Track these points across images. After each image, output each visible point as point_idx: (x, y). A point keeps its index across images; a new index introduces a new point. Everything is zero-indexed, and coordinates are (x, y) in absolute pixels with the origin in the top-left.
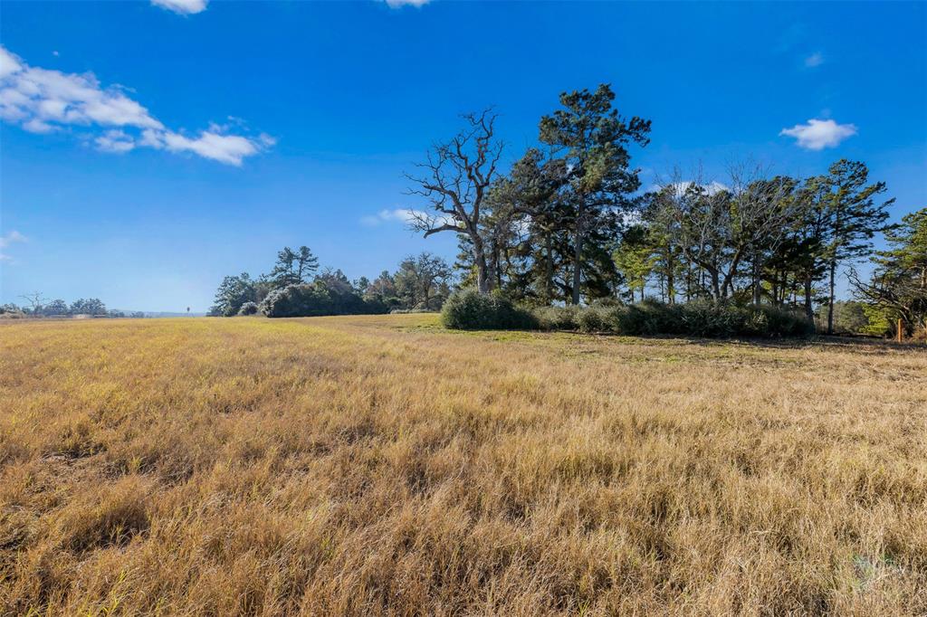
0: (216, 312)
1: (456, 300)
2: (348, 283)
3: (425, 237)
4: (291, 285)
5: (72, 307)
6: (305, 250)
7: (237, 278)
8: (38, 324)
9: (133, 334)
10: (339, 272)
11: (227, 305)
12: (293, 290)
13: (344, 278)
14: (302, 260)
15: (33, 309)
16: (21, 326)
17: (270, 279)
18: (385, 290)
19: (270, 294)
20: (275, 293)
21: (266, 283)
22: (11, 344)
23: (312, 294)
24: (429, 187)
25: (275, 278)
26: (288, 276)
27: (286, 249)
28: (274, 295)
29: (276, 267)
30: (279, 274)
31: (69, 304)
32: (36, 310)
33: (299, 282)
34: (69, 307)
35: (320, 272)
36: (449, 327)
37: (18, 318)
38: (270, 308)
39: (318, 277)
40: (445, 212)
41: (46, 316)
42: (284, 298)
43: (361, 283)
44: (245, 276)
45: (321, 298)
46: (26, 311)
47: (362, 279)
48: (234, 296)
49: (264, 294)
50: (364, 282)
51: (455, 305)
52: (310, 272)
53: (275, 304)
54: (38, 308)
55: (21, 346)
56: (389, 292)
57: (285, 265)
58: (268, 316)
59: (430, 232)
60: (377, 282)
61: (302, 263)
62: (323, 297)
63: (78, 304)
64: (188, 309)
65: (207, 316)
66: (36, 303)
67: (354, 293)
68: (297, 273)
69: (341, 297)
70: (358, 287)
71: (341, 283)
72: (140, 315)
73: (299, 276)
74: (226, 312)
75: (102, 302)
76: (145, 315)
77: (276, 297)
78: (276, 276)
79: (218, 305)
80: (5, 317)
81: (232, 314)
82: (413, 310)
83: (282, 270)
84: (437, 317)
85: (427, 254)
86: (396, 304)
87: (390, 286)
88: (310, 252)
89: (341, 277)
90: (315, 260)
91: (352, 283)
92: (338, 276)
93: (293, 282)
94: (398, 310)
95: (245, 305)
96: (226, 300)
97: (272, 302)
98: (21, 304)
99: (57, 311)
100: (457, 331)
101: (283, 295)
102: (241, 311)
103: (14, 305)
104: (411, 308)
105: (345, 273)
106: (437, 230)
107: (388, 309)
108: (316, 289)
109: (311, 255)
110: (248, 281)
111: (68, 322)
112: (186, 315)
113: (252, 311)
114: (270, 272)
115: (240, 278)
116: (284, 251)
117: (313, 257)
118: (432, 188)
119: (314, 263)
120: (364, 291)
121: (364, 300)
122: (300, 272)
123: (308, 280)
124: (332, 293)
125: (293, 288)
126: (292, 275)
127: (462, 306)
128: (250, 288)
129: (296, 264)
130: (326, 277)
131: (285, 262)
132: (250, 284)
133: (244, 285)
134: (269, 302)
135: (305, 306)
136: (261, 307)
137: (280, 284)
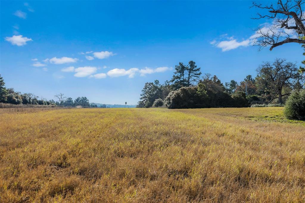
0: (141, 105)
1: (297, 97)
2: (222, 85)
3: (271, 49)
4: (183, 88)
5: (75, 102)
6: (192, 63)
7: (152, 83)
8: (61, 110)
9: (96, 116)
10: (215, 77)
11: (147, 101)
12: (184, 90)
13: (219, 81)
14: (191, 70)
15: (60, 103)
16: (54, 111)
17: (171, 84)
18: (248, 89)
19: (170, 94)
20: (173, 93)
21: (169, 86)
22: (49, 119)
23: (196, 93)
24: (273, 12)
25: (173, 83)
26: (181, 81)
27: (180, 63)
28: (172, 94)
29: (174, 76)
30: (176, 80)
31: (74, 100)
32: (61, 103)
33: (188, 85)
34: (74, 102)
35: (202, 78)
36: (290, 118)
37: (54, 107)
38: (170, 103)
39: (201, 81)
40: (289, 28)
41: (65, 106)
42: (178, 96)
43: (231, 85)
44: (157, 82)
45: (202, 96)
46: (57, 104)
47: (232, 81)
48: (150, 95)
49: (167, 94)
50: (233, 84)
51: (295, 100)
52: (195, 78)
53: (173, 100)
54: (62, 102)
55: (52, 121)
56: (251, 91)
57: (179, 74)
58: (169, 108)
59: (275, 45)
60: (242, 84)
61: (190, 72)
62: (204, 95)
63: (77, 100)
64: (126, 103)
65: (137, 107)
66: (61, 99)
67: (225, 92)
68: (187, 79)
69: (215, 95)
70: (229, 88)
71: (216, 85)
72: (104, 106)
73: (188, 81)
74: (146, 105)
75: (88, 99)
76: (107, 106)
77: (173, 96)
78: (174, 82)
79: (142, 100)
80: (49, 107)
81: (149, 106)
82: (269, 105)
83: (178, 78)
84: (281, 110)
85: (280, 61)
86: (256, 100)
87: (252, 87)
88: (195, 65)
89: (216, 81)
90: (198, 70)
91: (224, 85)
92: (215, 81)
93: (184, 85)
94: (257, 105)
95: (156, 101)
96: (146, 97)
97: (171, 98)
98: (56, 100)
99: (69, 104)
100: (297, 121)
101: (178, 94)
102: (154, 104)
103: (53, 101)
104: (267, 103)
105: (219, 78)
106: (281, 44)
107: (250, 103)
108: (199, 89)
109: (196, 67)
110: (158, 86)
111: (72, 110)
112: (125, 106)
113: (160, 104)
114: (171, 80)
115: (154, 84)
116: (179, 65)
117: (197, 68)
118: (277, 12)
119: (198, 72)
120: (233, 90)
121: (232, 97)
122: (189, 78)
123: (195, 83)
124: (209, 92)
125: (184, 89)
126: (184, 80)
127: (301, 101)
128: (160, 90)
129: (186, 72)
130: (206, 81)
131: (180, 72)
132: (159, 87)
133: (156, 88)
134: (169, 99)
135: (192, 101)
136: (165, 102)
137: (176, 87)
